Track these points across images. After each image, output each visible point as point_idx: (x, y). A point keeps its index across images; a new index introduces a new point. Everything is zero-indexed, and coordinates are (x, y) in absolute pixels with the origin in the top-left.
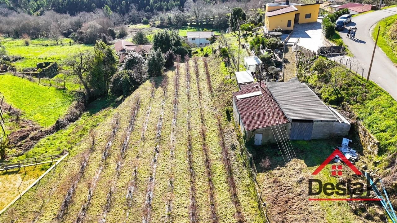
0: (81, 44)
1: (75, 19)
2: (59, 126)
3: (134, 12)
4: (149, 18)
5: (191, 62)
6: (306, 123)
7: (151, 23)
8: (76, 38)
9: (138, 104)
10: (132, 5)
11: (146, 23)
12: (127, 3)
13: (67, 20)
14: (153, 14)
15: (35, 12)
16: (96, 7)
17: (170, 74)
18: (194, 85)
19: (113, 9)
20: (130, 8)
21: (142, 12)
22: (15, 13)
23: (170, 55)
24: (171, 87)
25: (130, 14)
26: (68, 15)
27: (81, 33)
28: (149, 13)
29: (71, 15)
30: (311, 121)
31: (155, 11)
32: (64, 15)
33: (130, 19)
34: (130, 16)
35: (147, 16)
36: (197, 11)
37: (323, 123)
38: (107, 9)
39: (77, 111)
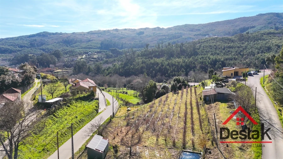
0: (132, 90)
1: (128, 79)
2: (138, 104)
3: (159, 77)
4: (167, 80)
5: (189, 89)
6: (222, 94)
7: (168, 83)
8: (130, 87)
9: (167, 97)
10: (159, 73)
11: (166, 82)
12: (155, 72)
13: (124, 80)
14: (170, 78)
15: (107, 76)
16: (139, 74)
17: (180, 91)
18: (189, 94)
19: (148, 75)
20: (157, 75)
21: (164, 77)
22: (98, 76)
23: (180, 85)
24: (180, 94)
25: (157, 77)
26: (124, 77)
27: (132, 85)
28: (168, 78)
29: (126, 77)
30: (224, 93)
31: (171, 77)
32: (123, 77)
33: (156, 80)
34: (157, 79)
35: (166, 79)
36: (195, 77)
37: (227, 95)
38: (145, 75)
39: (143, 102)
